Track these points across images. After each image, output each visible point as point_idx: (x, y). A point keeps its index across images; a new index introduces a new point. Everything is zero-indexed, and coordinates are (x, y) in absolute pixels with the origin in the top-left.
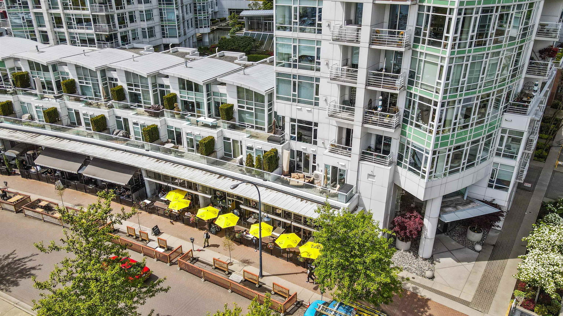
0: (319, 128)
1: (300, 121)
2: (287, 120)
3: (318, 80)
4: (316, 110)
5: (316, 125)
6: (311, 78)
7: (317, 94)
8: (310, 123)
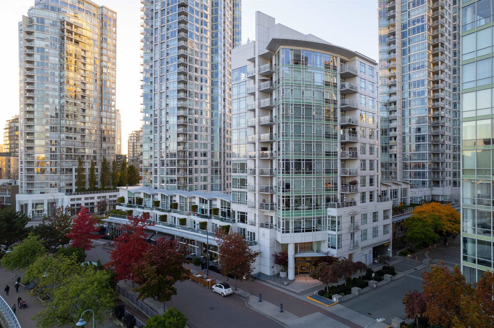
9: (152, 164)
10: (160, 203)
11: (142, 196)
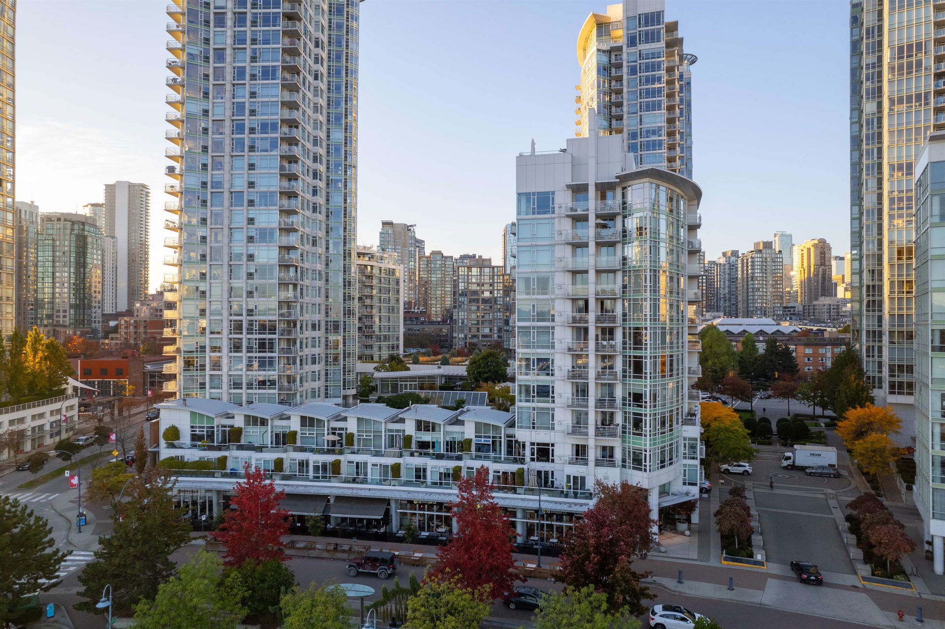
0: (555, 448)
1: (538, 444)
2: (528, 445)
3: (553, 409)
4: (552, 433)
5: (553, 445)
6: (548, 409)
7: (553, 420)
8: (548, 445)
9: (204, 347)
10: (299, 436)
11: (239, 422)
